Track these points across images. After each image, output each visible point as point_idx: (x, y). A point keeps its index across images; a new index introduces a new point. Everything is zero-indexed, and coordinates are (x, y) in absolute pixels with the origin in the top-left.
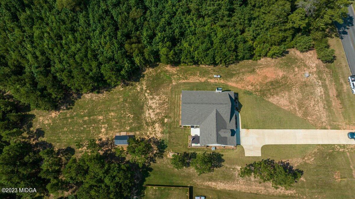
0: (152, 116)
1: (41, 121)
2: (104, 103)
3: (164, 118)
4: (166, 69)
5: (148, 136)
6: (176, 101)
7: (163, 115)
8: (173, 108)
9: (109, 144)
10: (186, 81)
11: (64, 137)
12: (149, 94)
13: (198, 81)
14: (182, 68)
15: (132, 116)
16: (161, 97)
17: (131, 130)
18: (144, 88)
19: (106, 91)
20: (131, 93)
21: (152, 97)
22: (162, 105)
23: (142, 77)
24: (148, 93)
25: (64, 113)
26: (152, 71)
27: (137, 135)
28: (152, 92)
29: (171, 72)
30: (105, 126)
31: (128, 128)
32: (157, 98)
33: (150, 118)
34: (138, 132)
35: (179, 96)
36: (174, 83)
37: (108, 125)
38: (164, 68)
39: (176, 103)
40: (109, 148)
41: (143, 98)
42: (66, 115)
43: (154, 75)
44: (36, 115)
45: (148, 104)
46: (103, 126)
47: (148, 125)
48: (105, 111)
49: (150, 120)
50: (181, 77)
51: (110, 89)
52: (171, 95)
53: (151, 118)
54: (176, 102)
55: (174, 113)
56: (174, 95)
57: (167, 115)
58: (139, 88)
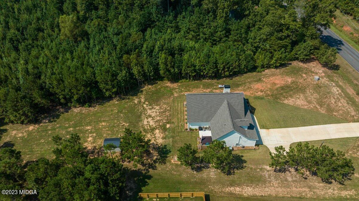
0: (152, 123)
2: (94, 115)
3: (166, 124)
4: (166, 85)
7: (164, 121)
8: (177, 114)
9: (96, 152)
10: (188, 93)
13: (202, 92)
15: (128, 124)
16: (161, 107)
18: (143, 100)
19: (99, 105)
20: (127, 105)
21: (151, 107)
22: (163, 113)
23: (140, 93)
24: (147, 104)
26: (151, 88)
28: (151, 104)
29: (172, 87)
30: (92, 135)
32: (158, 108)
33: (149, 126)
35: (182, 104)
36: (176, 95)
37: (97, 134)
38: (164, 85)
40: (94, 156)
41: (141, 109)
43: (154, 90)
45: (147, 113)
46: (90, 135)
48: (94, 122)
50: (183, 90)
52: (174, 104)
53: (150, 125)
54: (179, 109)
55: (177, 118)
56: (176, 104)
57: (169, 122)
58: (136, 101)
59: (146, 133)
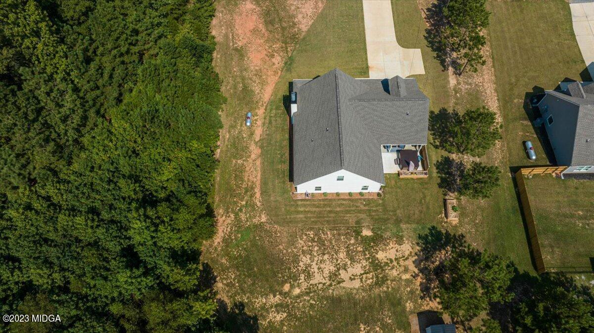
0: (357, 269)
3: (362, 237)
4: (219, 243)
5: (414, 277)
6: (314, 209)
7: (352, 242)
8: (333, 215)
10: (257, 191)
12: (296, 284)
13: (258, 162)
14: (220, 201)
15: (362, 326)
16: (303, 250)
17: (405, 326)
18: (277, 299)
21: (302, 277)
22: (324, 245)
23: (243, 309)
24: (292, 287)
26: (225, 282)
27: (415, 307)
28: (290, 278)
29: (229, 229)
32: (305, 260)
33: (364, 276)
34: (408, 305)
35: (300, 203)
36: (264, 219)
38: (216, 249)
39: (321, 209)
41: (308, 301)
43: (238, 273)
45: (324, 284)
47: (384, 279)
49: (370, 276)
50: (247, 202)
52: (298, 222)
53: (363, 272)
54: (317, 209)
55: (346, 213)
56: (298, 216)
57: (354, 232)
58: (275, 317)
59: (387, 280)
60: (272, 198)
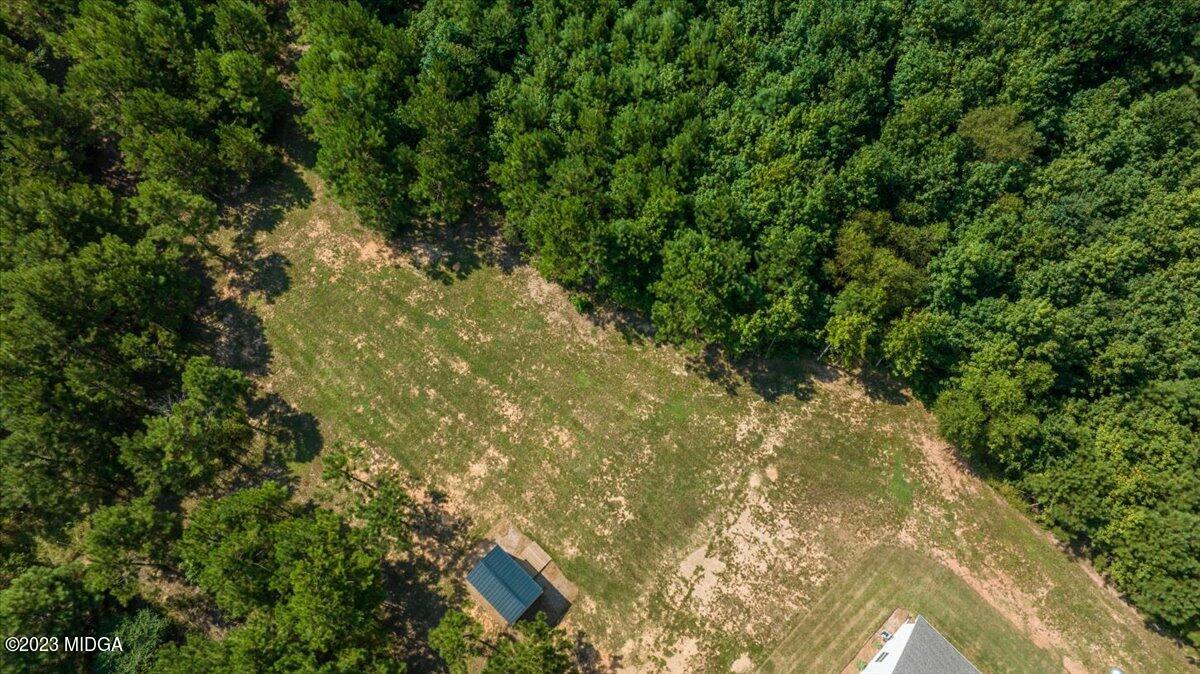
0: (704, 591)
1: (313, 234)
2: (571, 363)
3: (743, 649)
4: (922, 444)
5: (616, 658)
6: (853, 622)
7: (749, 627)
8: (817, 642)
9: (453, 543)
10: (962, 571)
11: (330, 364)
12: (765, 489)
13: (1016, 620)
14: (991, 502)
15: (630, 516)
16: (803, 544)
17: (573, 570)
18: (769, 446)
19: (619, 327)
20: (702, 416)
21: (767, 508)
22: (783, 582)
23: (796, 395)
24: (766, 481)
25: (409, 278)
26: (855, 404)
27: (579, 610)
28: (782, 490)
29: (931, 474)
30: (496, 460)
31: (571, 552)
32: (787, 534)
33: (686, 591)
34: (593, 605)
35: (884, 612)
36: (905, 537)
37: (513, 465)
38: (915, 432)
39: (843, 633)
40: (438, 558)
41: (727, 483)
42: (407, 290)
43: (851, 430)
44: (314, 200)
45: (729, 526)
46: (492, 452)
47: (654, 613)
48: (547, 400)
49: (679, 599)
50: (955, 538)
51: (641, 331)
52: (854, 578)
53: (693, 594)
54: (848, 628)
55: (800, 665)
56: (863, 590)
57: (761, 646)
58: (748, 423)
59: (650, 616)
60: (930, 580)
